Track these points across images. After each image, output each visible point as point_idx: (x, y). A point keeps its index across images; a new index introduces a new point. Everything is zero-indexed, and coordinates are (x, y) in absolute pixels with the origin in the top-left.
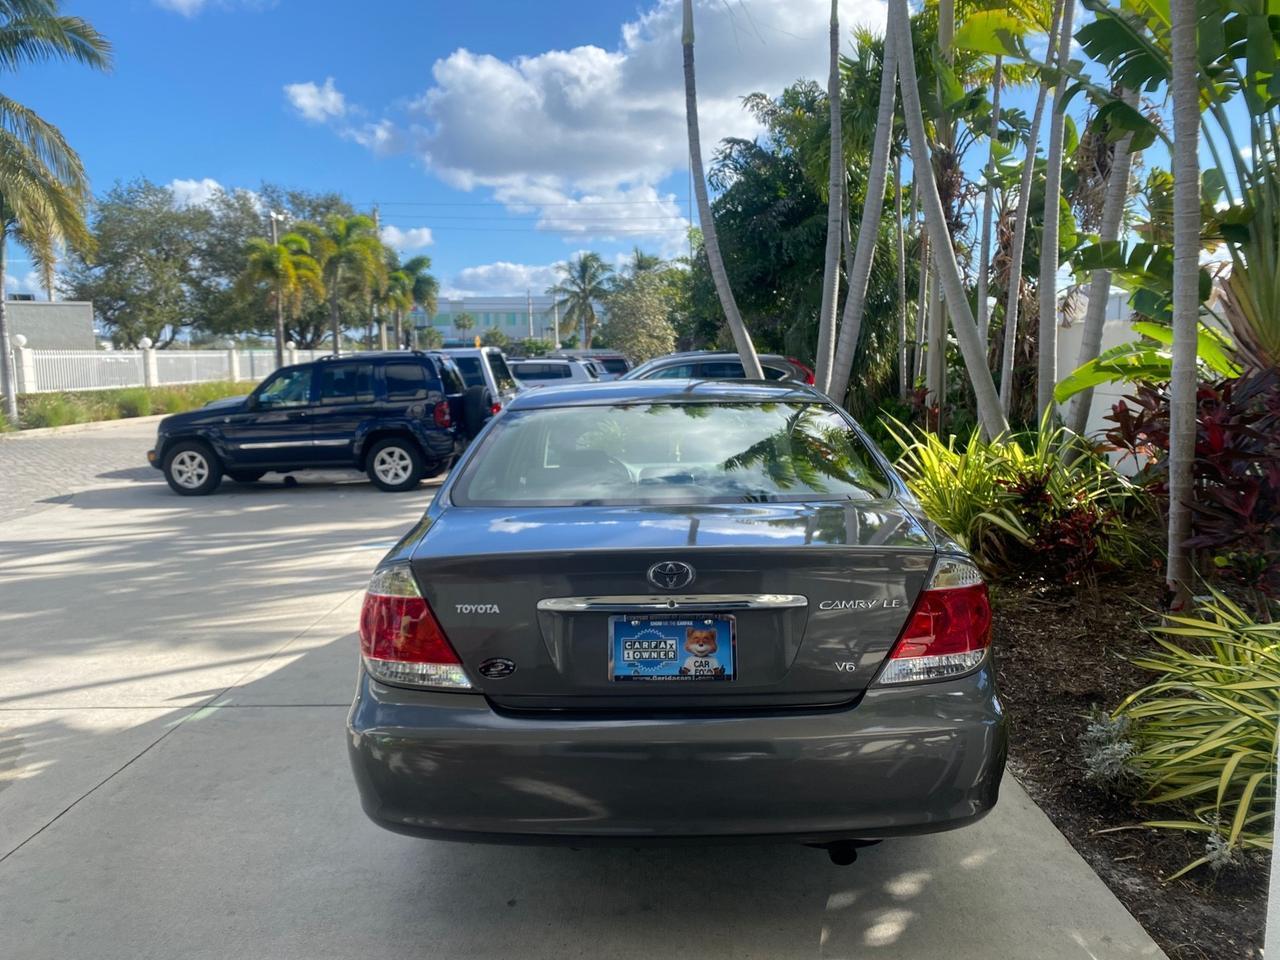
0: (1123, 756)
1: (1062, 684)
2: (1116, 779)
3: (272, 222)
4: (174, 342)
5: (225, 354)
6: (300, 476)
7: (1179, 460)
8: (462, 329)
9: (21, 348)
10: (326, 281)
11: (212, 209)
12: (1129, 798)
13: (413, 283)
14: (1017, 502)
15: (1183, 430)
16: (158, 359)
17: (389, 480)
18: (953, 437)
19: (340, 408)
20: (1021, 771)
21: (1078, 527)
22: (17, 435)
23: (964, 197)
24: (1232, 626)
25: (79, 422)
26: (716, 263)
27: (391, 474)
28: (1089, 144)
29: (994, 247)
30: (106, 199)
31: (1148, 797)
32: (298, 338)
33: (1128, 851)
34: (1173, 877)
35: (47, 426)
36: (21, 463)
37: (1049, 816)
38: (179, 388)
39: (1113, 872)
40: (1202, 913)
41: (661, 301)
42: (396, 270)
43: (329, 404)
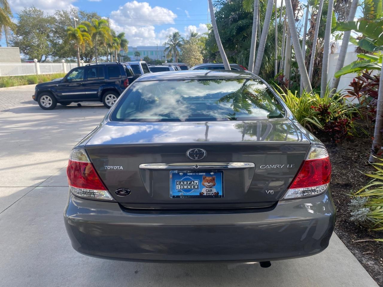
0: (366, 213)
2: (363, 222)
3: (74, 21)
4: (46, 60)
6: (83, 104)
8: (136, 56)
10: (93, 41)
11: (56, 17)
12: (367, 228)
13: (120, 41)
14: (318, 114)
16: (40, 65)
17: (110, 105)
18: (296, 91)
19: (95, 81)
21: (341, 124)
23: (299, 10)
25: (15, 86)
26: (216, 33)
27: (111, 103)
29: (309, 27)
31: (374, 228)
32: (85, 59)
33: (368, 250)
35: (5, 87)
38: (47, 75)
39: (363, 258)
41: (198, 47)
42: (115, 37)
43: (91, 80)
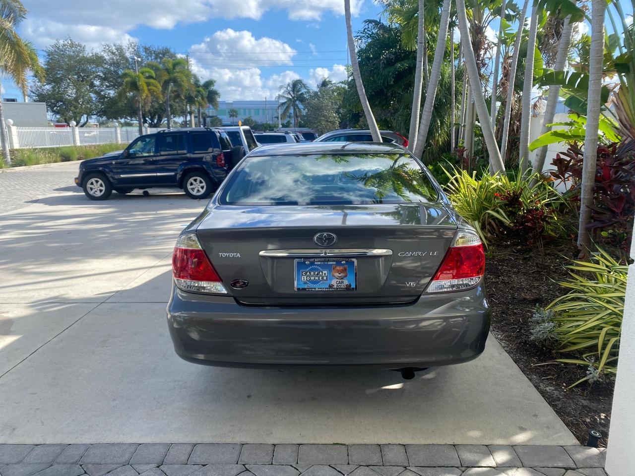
0: (549, 329)
1: (523, 294)
2: (545, 340)
3: (135, 62)
4: (88, 123)
5: (113, 130)
6: (151, 191)
7: (586, 184)
8: (232, 117)
9: (11, 126)
10: (163, 92)
11: (104, 55)
12: (551, 349)
13: (207, 93)
14: (506, 205)
15: (589, 169)
16: (80, 132)
17: (194, 193)
18: (475, 172)
19: (170, 157)
20: (500, 336)
21: (535, 218)
22: (11, 170)
23: (486, 49)
24: (607, 266)
25: (42, 164)
26: (359, 82)
27: (196, 190)
28: (551, 21)
29: (500, 76)
30: (52, 49)
31: (559, 349)
32: (150, 122)
33: (549, 375)
34: (570, 387)
35: (25, 165)
36: (12, 183)
37: (512, 358)
38: (90, 146)
39: (541, 384)
40: (583, 404)
41: (332, 103)
42: (198, 86)
43: (165, 154)
